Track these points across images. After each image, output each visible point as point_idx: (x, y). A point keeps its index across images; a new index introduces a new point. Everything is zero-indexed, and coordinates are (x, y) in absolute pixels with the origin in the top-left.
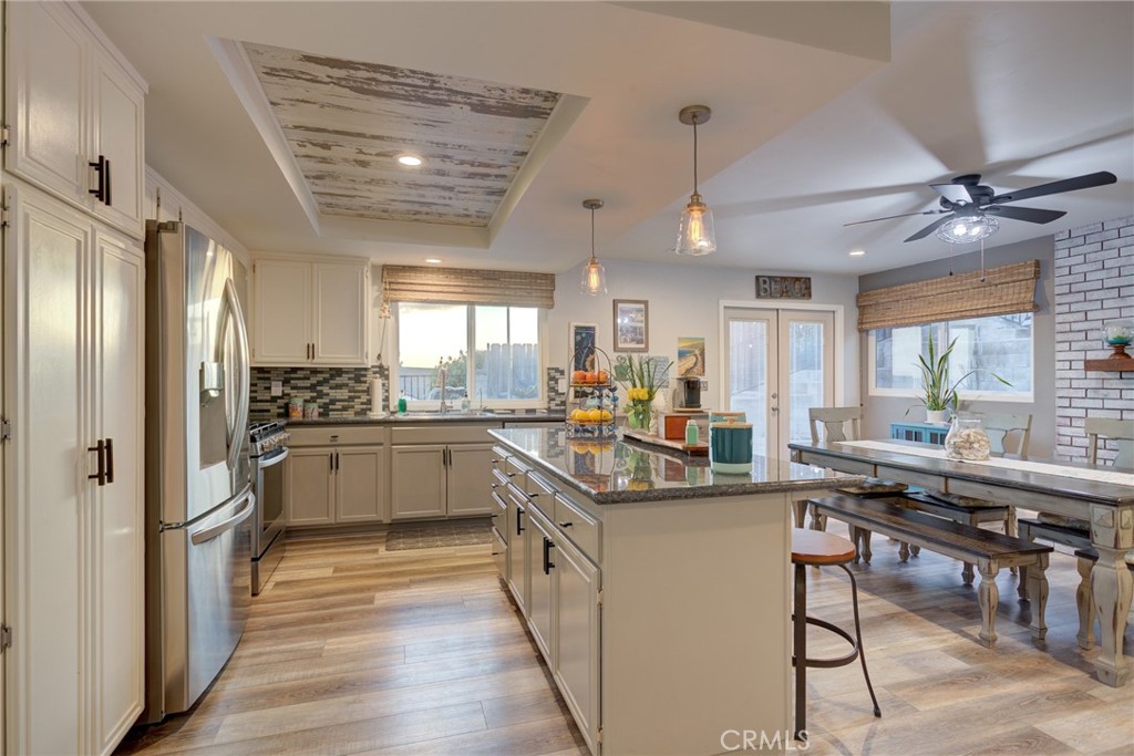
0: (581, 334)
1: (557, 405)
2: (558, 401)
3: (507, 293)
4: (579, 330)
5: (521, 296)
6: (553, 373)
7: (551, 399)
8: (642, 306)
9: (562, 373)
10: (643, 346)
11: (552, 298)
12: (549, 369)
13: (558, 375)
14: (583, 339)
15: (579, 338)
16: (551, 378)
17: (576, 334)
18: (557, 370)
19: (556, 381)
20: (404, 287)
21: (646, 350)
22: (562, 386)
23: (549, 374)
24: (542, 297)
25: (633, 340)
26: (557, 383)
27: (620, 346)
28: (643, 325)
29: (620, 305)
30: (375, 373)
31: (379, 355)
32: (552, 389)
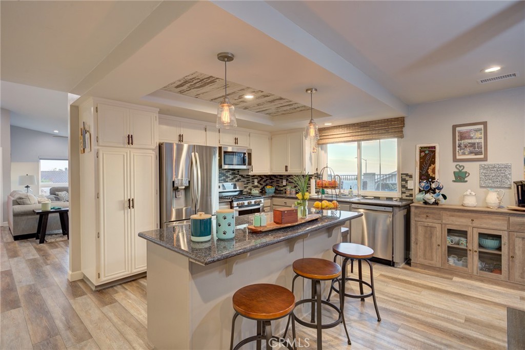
0: (424, 151)
1: (407, 196)
2: (408, 193)
3: (374, 133)
4: (422, 150)
5: (382, 133)
6: (404, 177)
7: (403, 193)
8: (482, 126)
9: (411, 177)
10: (482, 156)
11: (402, 131)
12: (402, 174)
13: (407, 178)
14: (426, 155)
15: (423, 154)
16: (403, 180)
17: (421, 152)
18: (407, 175)
19: (406, 182)
20: (325, 137)
21: (485, 159)
22: (410, 185)
23: (402, 177)
24: (395, 132)
25: (471, 153)
26: (407, 182)
27: (458, 157)
28: (482, 141)
29: (458, 129)
30: (315, 176)
31: (317, 169)
32: (403, 186)
